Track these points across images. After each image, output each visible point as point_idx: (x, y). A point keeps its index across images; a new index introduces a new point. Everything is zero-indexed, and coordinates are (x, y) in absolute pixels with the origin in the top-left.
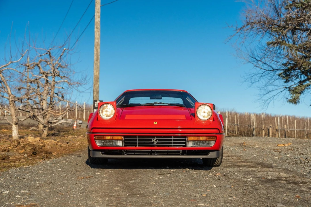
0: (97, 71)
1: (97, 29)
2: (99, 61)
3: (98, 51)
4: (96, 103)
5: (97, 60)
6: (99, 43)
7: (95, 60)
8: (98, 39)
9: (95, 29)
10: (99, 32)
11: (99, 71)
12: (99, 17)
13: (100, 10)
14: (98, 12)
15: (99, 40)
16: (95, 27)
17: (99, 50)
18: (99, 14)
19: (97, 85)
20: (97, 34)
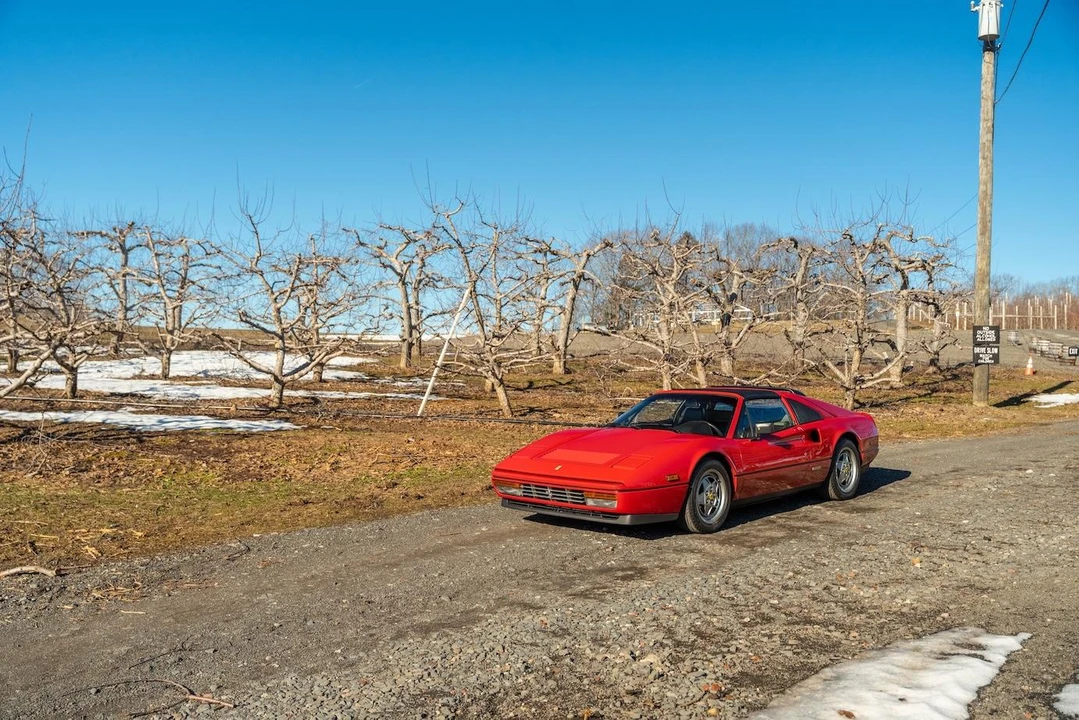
0: (982, 259)
1: (984, 161)
2: (987, 234)
3: (985, 212)
4: (979, 332)
5: (983, 234)
6: (989, 192)
7: (979, 233)
8: (985, 184)
9: (981, 161)
10: (990, 167)
11: (989, 257)
12: (987, 133)
13: (990, 115)
14: (985, 120)
15: (989, 186)
16: (980, 155)
17: (988, 209)
18: (990, 124)
19: (984, 291)
20: (984, 172)
